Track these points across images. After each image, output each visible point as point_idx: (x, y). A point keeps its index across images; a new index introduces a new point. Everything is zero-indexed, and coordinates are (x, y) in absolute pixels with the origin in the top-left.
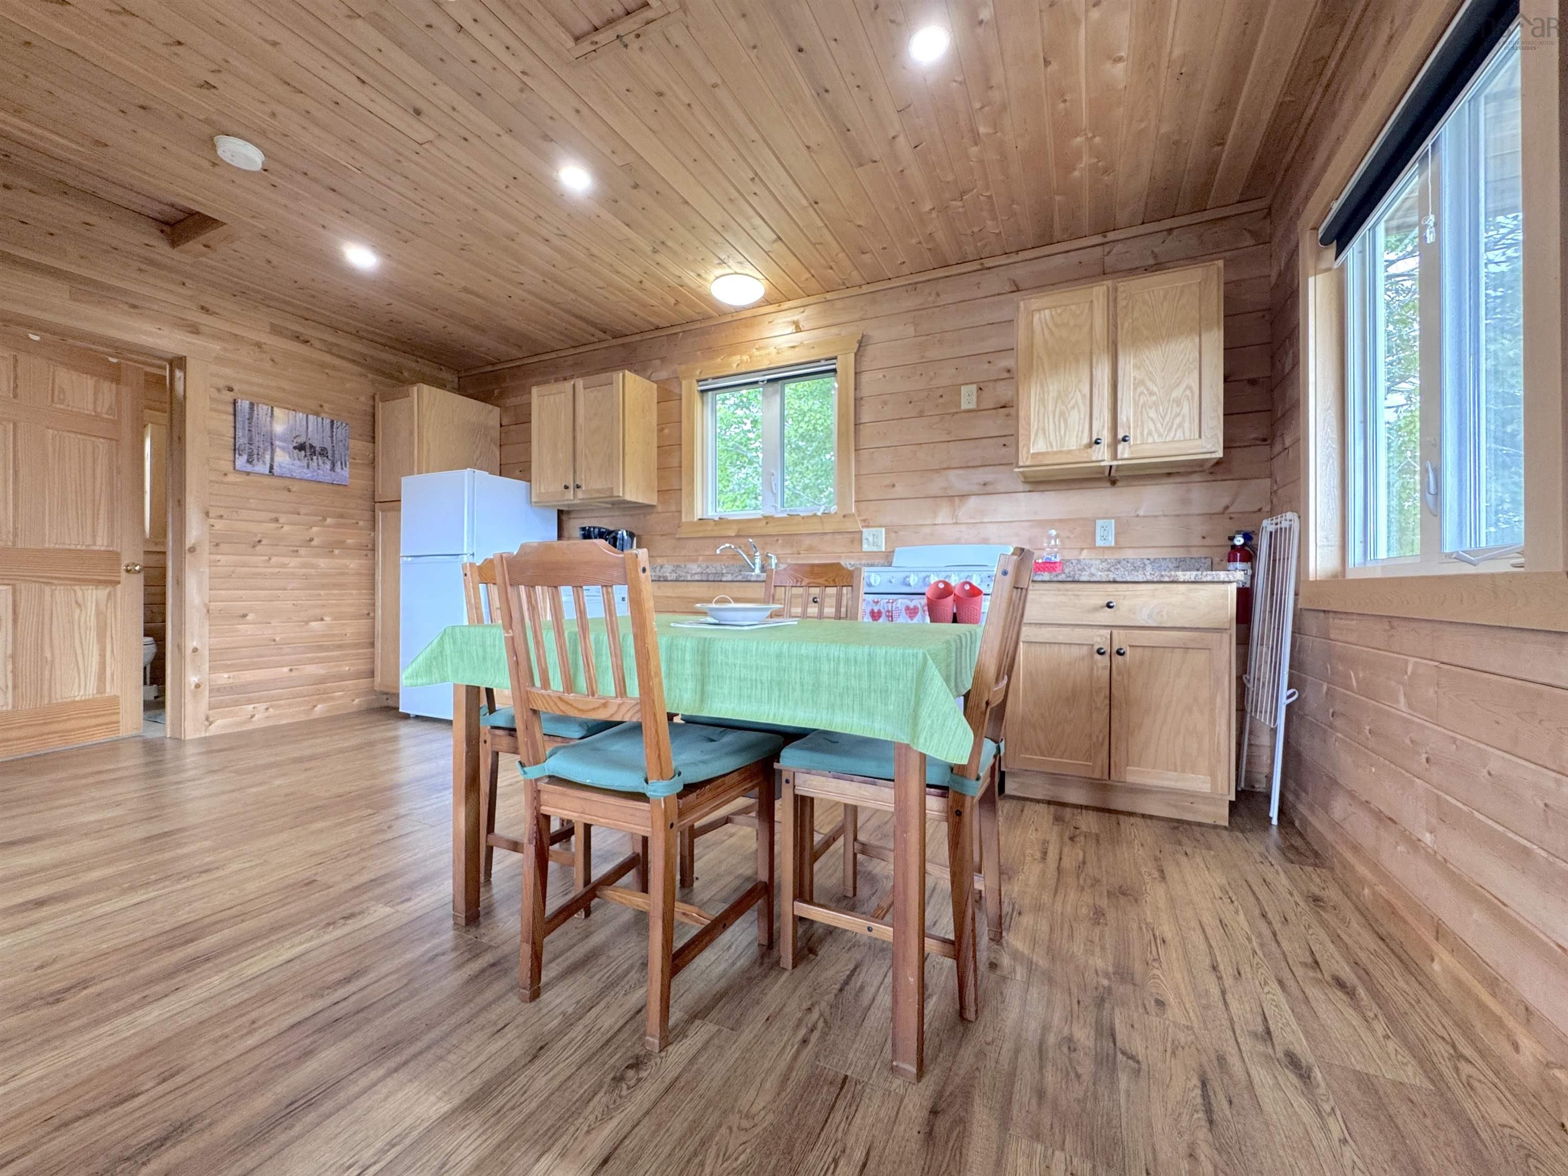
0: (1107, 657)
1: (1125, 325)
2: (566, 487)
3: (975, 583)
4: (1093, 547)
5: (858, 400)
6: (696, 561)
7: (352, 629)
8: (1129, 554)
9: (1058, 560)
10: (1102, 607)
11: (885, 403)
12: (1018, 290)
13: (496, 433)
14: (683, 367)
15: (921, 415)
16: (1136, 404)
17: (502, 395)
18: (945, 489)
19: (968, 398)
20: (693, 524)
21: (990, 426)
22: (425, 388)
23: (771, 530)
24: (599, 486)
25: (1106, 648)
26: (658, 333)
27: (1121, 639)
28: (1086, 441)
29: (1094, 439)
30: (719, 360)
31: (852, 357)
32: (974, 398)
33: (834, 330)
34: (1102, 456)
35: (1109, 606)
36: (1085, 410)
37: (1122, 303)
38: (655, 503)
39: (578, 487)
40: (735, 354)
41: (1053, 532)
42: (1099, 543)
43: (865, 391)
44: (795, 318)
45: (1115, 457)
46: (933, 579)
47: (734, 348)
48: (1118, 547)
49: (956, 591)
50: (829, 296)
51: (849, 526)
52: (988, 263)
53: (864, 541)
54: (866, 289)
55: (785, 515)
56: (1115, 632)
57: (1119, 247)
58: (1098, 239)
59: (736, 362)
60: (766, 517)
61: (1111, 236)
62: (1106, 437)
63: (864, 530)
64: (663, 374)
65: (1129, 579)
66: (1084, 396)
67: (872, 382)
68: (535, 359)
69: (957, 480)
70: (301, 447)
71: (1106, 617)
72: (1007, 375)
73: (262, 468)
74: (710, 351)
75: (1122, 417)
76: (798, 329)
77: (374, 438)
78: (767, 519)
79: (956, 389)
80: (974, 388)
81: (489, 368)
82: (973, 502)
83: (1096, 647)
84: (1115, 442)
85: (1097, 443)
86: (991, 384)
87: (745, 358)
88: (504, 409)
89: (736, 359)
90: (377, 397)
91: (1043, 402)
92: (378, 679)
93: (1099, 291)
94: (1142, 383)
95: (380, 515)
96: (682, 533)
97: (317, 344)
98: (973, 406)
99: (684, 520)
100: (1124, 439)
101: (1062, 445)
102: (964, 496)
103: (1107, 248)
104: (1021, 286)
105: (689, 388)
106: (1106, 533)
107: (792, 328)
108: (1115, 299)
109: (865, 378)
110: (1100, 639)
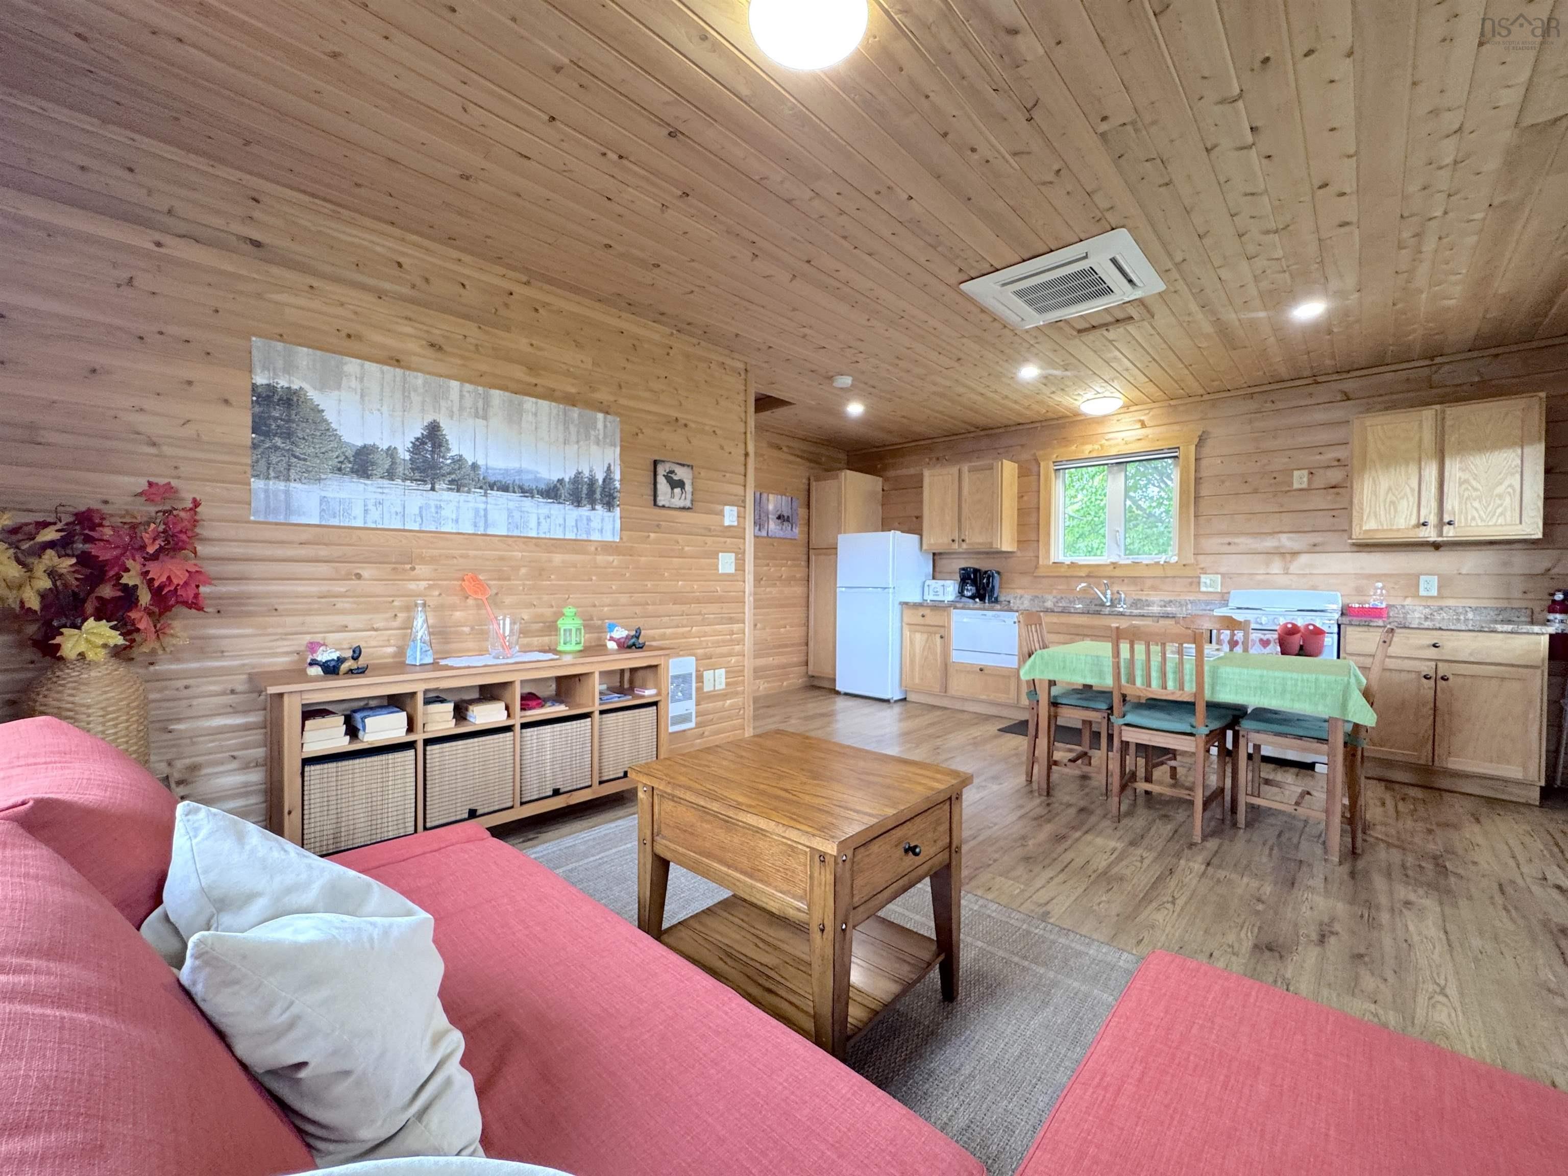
0: (1432, 682)
1: (1452, 439)
2: (953, 541)
3: (1318, 625)
4: (1416, 596)
5: (1198, 480)
6: (1051, 593)
7: (796, 634)
8: (1451, 602)
9: (1384, 606)
10: (1428, 646)
11: (1223, 482)
12: (1349, 399)
13: (880, 496)
14: (1041, 452)
15: (1256, 491)
16: (1461, 497)
17: (885, 468)
18: (1277, 548)
19: (1300, 479)
20: (1049, 566)
21: (1319, 501)
22: (848, 471)
23: (1117, 573)
24: (981, 541)
25: (1432, 674)
26: (1020, 427)
27: (1443, 669)
28: (1414, 521)
29: (1422, 521)
30: (1074, 448)
31: (1193, 448)
32: (1305, 479)
33: (1176, 427)
34: (1430, 534)
35: (1435, 646)
36: (1413, 500)
37: (1448, 423)
38: (1015, 550)
39: (963, 541)
40: (1087, 443)
41: (1380, 585)
42: (1422, 593)
43: (1204, 474)
44: (1142, 418)
45: (1440, 534)
46: (1282, 621)
47: (1086, 439)
48: (1440, 596)
49: (1302, 629)
50: (1172, 403)
51: (1188, 572)
52: (1319, 379)
53: (1202, 584)
54: (1206, 397)
55: (1129, 562)
56: (1440, 664)
57: (1446, 368)
58: (1427, 362)
59: (1087, 450)
60: (1113, 563)
61: (1438, 360)
62: (1432, 519)
63: (1202, 576)
64: (1025, 456)
65: (1453, 628)
66: (1412, 490)
67: (1212, 466)
68: (913, 444)
69: (1287, 541)
70: (779, 518)
71: (1433, 653)
72: (1336, 463)
73: (764, 533)
74: (1066, 441)
75: (1448, 506)
76: (1143, 425)
77: (809, 505)
78: (1115, 565)
79: (1289, 472)
80: (1305, 472)
81: (875, 450)
82: (1304, 559)
83: (1424, 673)
84: (1441, 524)
85: (1424, 524)
86: (1321, 471)
87: (1096, 447)
88: (886, 480)
89: (1088, 448)
90: (812, 479)
91: (1375, 493)
92: (811, 667)
93: (1428, 414)
94: (1466, 481)
95: (813, 558)
96: (1041, 572)
97: (785, 449)
98: (1305, 486)
99: (1041, 563)
100: (1450, 523)
101: (1392, 525)
102: (1295, 554)
103: (1434, 368)
104: (1351, 396)
105: (1047, 467)
106: (1429, 586)
107: (1139, 426)
108: (1443, 419)
109: (1204, 463)
110: (1427, 668)
